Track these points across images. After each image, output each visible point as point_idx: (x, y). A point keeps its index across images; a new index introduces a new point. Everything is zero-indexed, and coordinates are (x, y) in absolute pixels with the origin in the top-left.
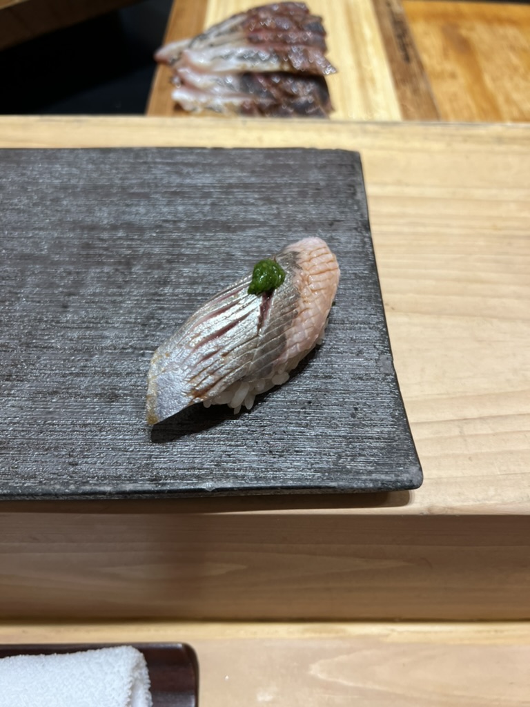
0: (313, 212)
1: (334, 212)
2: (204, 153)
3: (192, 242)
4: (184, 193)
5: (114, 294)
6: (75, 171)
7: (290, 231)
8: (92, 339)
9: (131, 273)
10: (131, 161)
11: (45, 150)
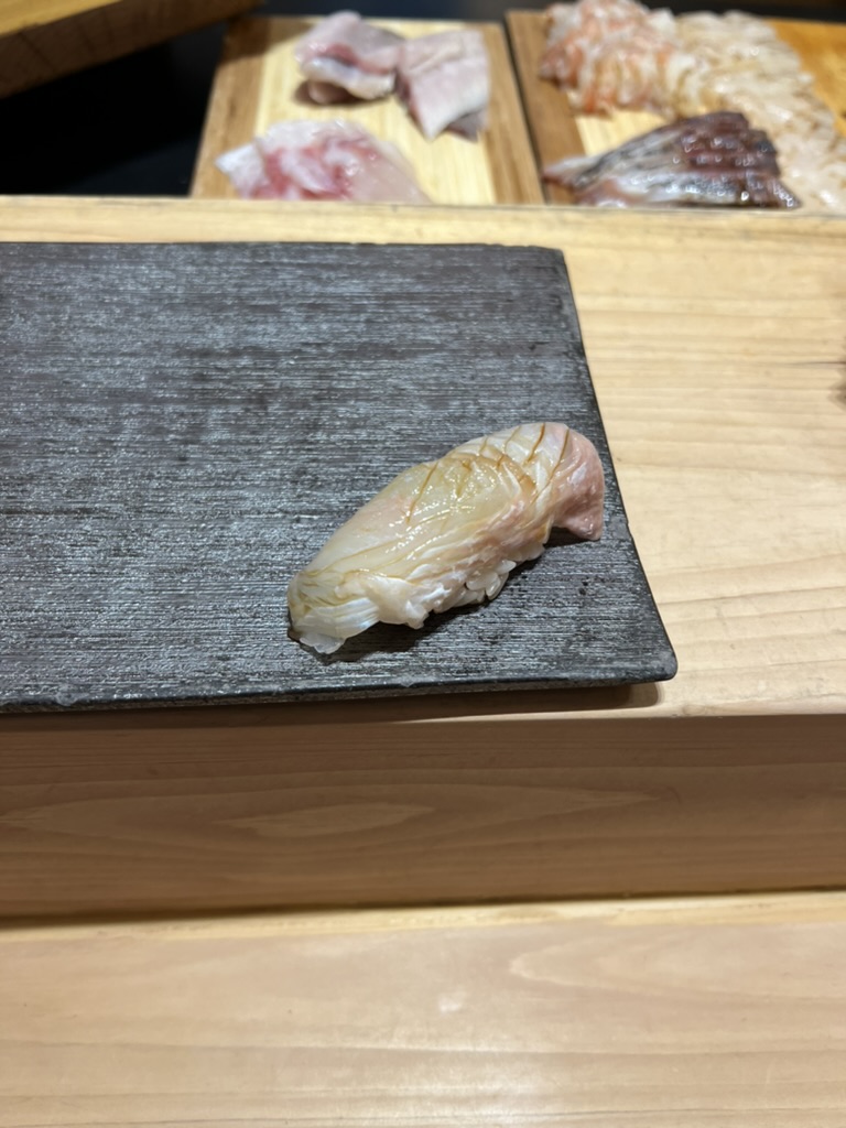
0: (506, 331)
1: (534, 332)
2: (348, 251)
3: (345, 372)
4: (328, 305)
5: (247, 443)
6: (169, 275)
7: (477, 356)
8: (227, 501)
9: (267, 414)
10: (247, 261)
11: (122, 245)
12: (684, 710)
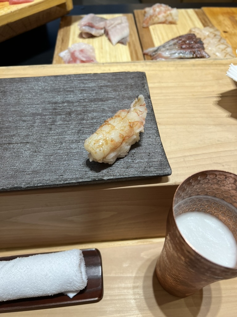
0: (131, 93)
2: (91, 76)
3: (91, 106)
4: (85, 89)
5: (67, 124)
6: (46, 84)
7: (123, 100)
9: (71, 117)
10: (66, 79)
12: (175, 183)
